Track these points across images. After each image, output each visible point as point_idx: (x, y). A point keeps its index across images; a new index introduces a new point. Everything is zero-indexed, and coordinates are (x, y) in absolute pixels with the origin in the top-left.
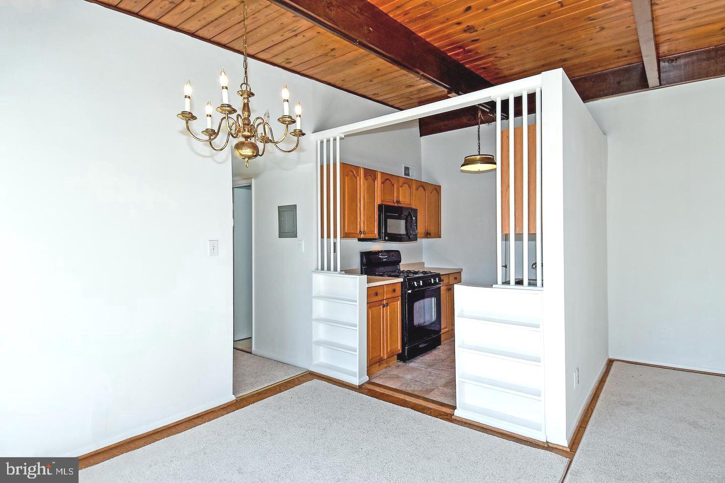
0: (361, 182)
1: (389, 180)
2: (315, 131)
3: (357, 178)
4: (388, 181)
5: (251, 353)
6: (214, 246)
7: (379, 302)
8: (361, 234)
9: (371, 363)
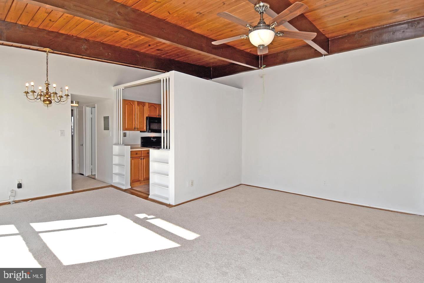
0: (136, 108)
2: (115, 86)
3: (133, 106)
4: (153, 106)
5: (95, 179)
6: (63, 133)
7: (138, 158)
8: (135, 129)
9: (133, 181)
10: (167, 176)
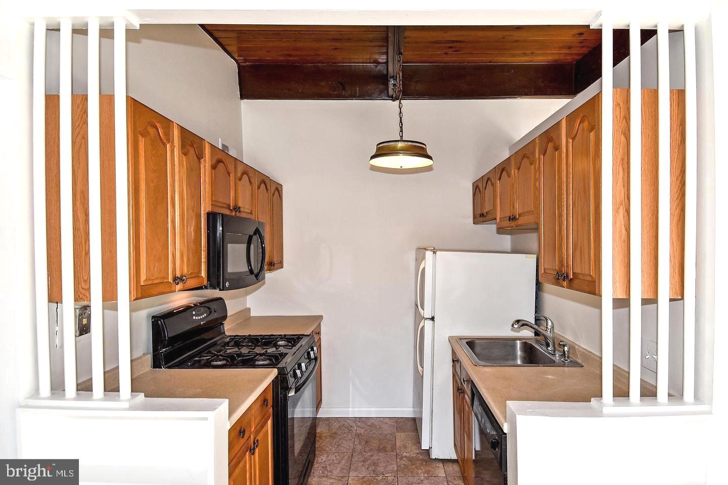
1: (223, 163)
4: (221, 164)
7: (245, 447)
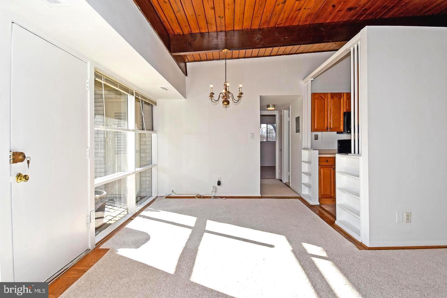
0: (330, 103)
2: (304, 79)
5: (289, 187)
6: (252, 136)
7: (330, 166)
8: (328, 129)
9: (322, 197)
10: (358, 197)
